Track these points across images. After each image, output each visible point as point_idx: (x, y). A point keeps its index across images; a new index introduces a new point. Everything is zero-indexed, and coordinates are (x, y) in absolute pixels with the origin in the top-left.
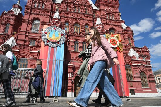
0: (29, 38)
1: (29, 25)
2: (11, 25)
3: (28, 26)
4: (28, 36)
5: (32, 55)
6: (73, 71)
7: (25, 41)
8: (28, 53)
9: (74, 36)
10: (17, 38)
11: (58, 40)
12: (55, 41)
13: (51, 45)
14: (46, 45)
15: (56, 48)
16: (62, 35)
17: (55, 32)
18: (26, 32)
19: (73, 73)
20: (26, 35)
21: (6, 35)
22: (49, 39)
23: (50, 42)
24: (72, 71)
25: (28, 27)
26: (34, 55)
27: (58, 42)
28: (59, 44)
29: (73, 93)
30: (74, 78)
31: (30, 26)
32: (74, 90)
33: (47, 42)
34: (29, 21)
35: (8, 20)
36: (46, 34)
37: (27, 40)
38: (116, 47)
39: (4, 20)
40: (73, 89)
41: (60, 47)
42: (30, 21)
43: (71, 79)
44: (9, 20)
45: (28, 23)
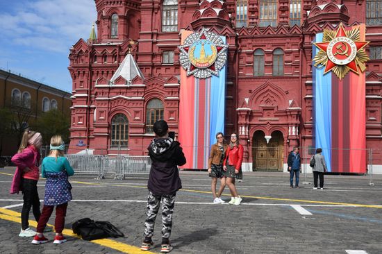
0: (160, 47)
1: (156, 13)
2: (120, 17)
3: (154, 17)
4: (156, 42)
5: (169, 92)
6: (248, 122)
7: (153, 56)
8: (161, 88)
9: (253, 38)
10: (137, 50)
11: (211, 62)
12: (205, 65)
13: (200, 74)
14: (189, 76)
15: (209, 79)
16: (219, 49)
17: (203, 45)
18: (152, 35)
19: (250, 125)
20: (152, 42)
21: (115, 46)
22: (194, 64)
23: (196, 68)
24: (245, 122)
25: (154, 21)
26: (172, 92)
27: (212, 67)
28: (214, 70)
29: (251, 164)
30: (252, 135)
31: (158, 15)
32: (251, 158)
33: (191, 70)
34: (153, 4)
35: (112, 6)
36: (187, 51)
37: (157, 52)
38: (348, 62)
39: (105, 7)
40: (249, 156)
41: (216, 75)
42: (156, 5)
43: (244, 137)
44: (115, 6)
45: (153, 9)
